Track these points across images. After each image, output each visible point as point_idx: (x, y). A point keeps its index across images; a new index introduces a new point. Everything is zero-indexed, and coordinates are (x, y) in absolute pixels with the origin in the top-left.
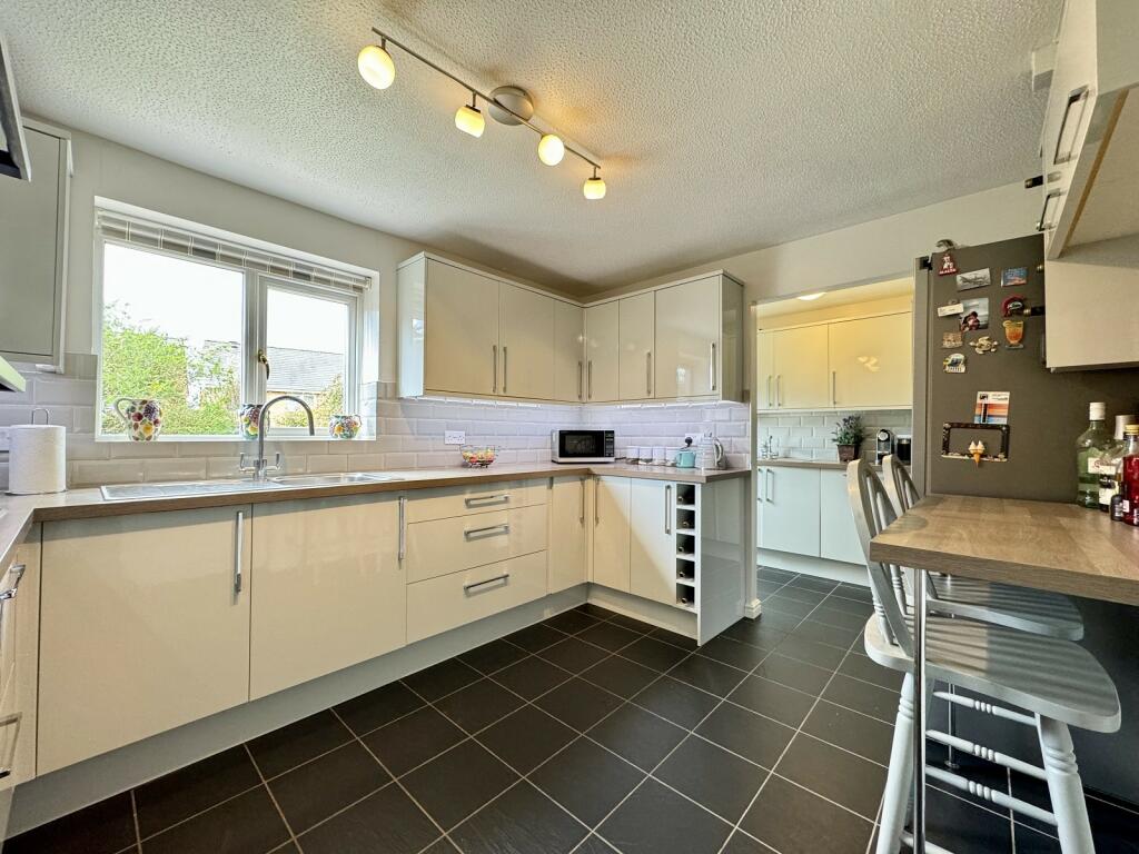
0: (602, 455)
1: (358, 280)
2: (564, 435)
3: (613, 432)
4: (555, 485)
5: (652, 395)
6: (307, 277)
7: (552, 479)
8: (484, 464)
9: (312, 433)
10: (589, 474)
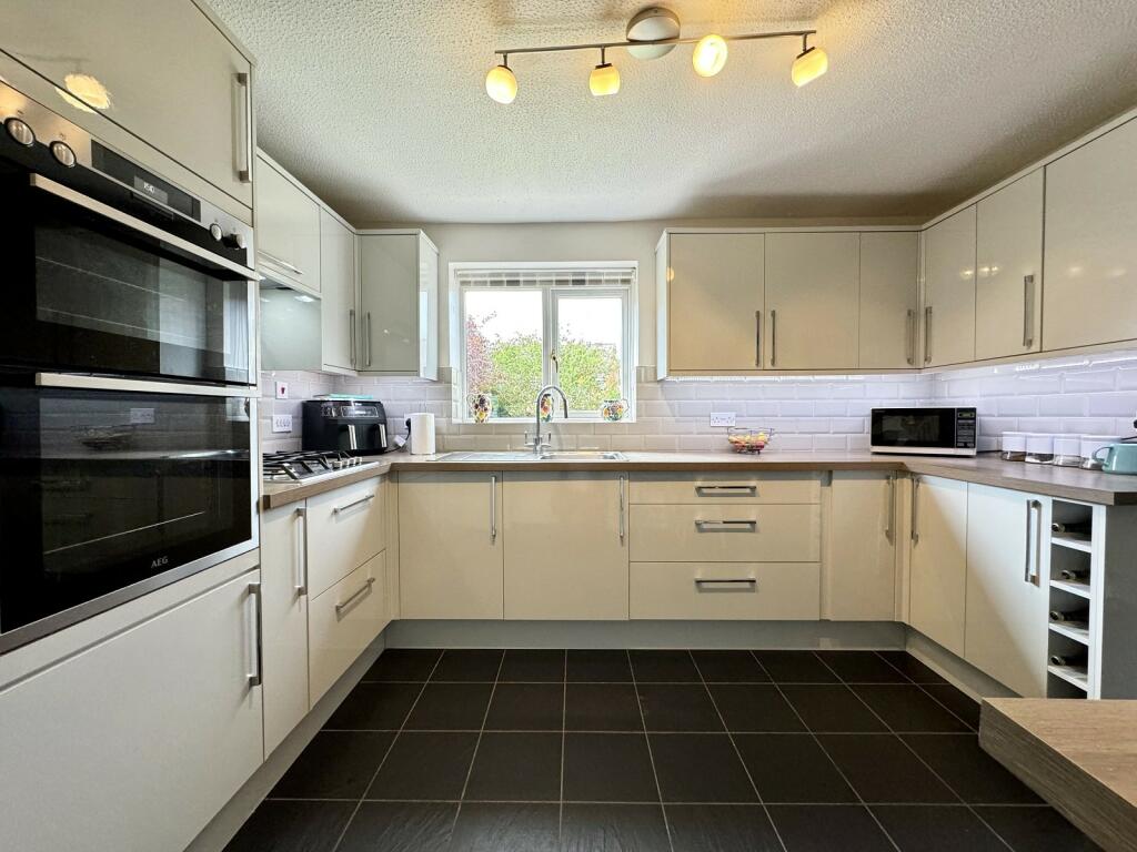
0: (951, 445)
1: (624, 274)
2: (879, 416)
3: (974, 410)
4: (834, 482)
5: (1035, 347)
6: (582, 282)
7: (831, 472)
8: (755, 449)
9: (566, 417)
10: (901, 471)
